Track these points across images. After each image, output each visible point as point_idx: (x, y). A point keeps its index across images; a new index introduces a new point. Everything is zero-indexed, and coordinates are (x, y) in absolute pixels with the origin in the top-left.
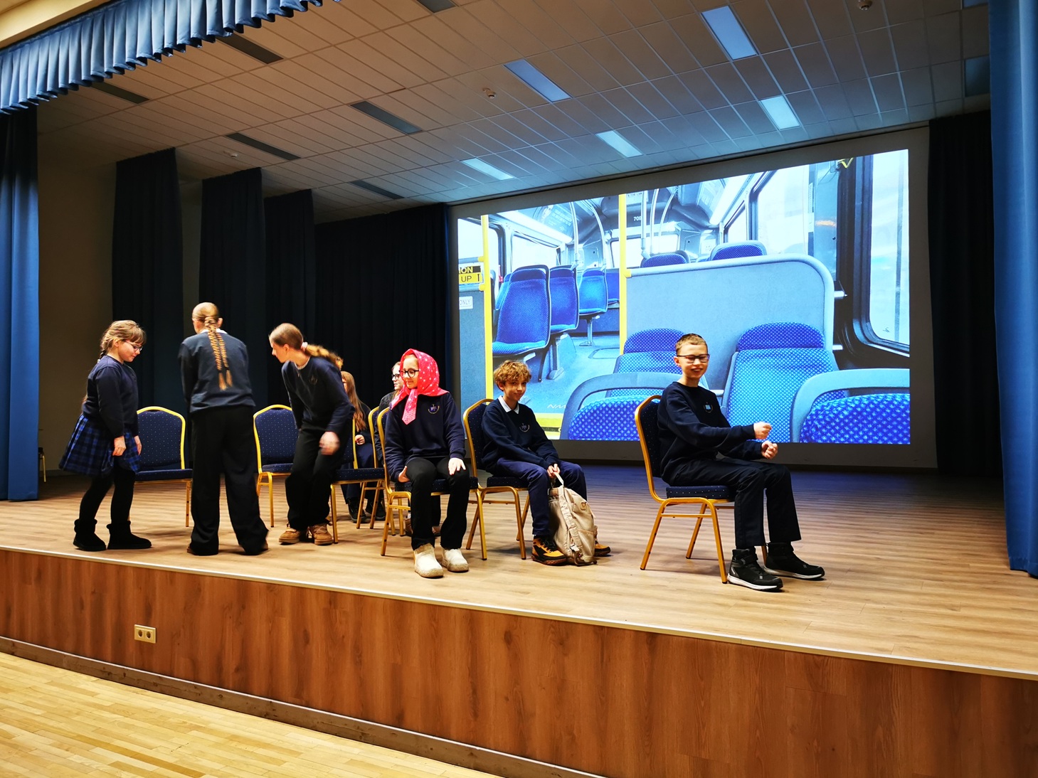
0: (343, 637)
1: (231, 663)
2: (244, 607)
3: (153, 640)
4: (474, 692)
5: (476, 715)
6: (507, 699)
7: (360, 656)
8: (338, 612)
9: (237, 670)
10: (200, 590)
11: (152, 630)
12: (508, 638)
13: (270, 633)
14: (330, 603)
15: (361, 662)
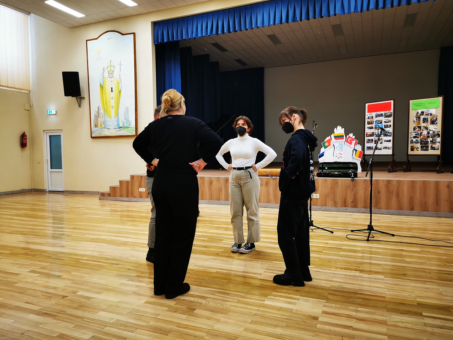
0: (393, 191)
1: (349, 200)
2: (355, 186)
3: (318, 197)
4: (437, 200)
5: (437, 205)
6: (447, 200)
7: (399, 195)
8: (391, 185)
9: (352, 202)
10: (337, 183)
11: (318, 195)
12: (448, 187)
13: (365, 192)
14: (388, 183)
15: (399, 196)
